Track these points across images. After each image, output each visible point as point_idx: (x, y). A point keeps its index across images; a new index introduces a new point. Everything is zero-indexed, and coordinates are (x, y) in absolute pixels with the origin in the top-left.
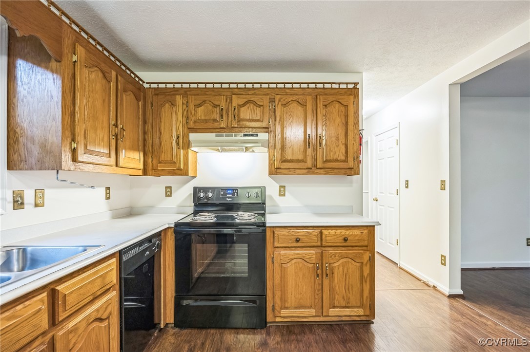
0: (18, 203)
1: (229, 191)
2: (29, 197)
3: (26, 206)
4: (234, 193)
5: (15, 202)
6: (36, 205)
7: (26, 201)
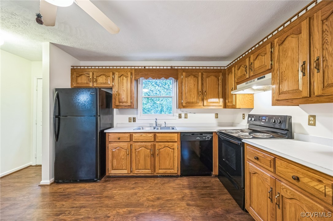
0: (180, 117)
1: (264, 118)
2: (183, 115)
3: (182, 118)
4: (266, 119)
5: (179, 116)
6: (185, 118)
7: (182, 117)
